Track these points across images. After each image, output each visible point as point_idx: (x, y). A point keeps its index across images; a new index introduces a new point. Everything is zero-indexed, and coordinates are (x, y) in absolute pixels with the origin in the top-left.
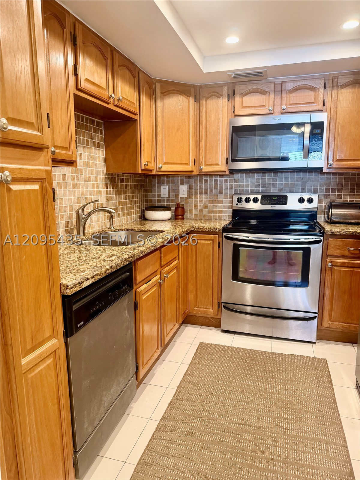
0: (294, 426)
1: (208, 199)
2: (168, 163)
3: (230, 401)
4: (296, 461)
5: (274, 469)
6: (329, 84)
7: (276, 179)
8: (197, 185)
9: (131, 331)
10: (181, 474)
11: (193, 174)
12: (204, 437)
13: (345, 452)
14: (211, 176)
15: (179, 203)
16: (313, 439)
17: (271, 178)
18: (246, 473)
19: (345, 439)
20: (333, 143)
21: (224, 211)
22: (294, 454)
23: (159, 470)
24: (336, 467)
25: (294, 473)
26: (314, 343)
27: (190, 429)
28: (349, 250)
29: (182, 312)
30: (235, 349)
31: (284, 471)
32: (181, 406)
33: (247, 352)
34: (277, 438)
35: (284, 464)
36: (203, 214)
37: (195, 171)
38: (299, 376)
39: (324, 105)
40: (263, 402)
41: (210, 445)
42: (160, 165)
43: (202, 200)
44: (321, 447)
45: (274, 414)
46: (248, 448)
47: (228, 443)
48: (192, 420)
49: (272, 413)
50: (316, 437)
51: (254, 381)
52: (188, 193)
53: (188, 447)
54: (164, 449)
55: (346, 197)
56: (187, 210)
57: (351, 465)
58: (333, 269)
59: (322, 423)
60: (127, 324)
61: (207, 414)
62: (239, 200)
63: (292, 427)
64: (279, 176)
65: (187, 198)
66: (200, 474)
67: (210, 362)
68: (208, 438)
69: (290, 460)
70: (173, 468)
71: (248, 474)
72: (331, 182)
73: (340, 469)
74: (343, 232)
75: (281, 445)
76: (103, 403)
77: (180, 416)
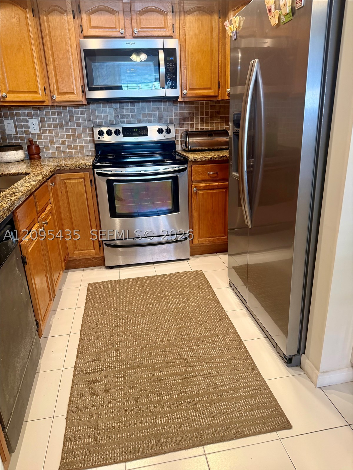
0: (195, 331)
1: (65, 134)
2: (13, 91)
3: (136, 327)
4: (206, 357)
5: (191, 369)
6: (176, 9)
7: (134, 109)
8: (50, 118)
9: (25, 288)
10: (114, 405)
11: (45, 105)
12: (123, 366)
13: (237, 338)
14: (65, 107)
15: (32, 140)
16: (212, 336)
17: (129, 109)
18: (170, 381)
19: (234, 327)
20: (185, 71)
21: (86, 146)
22: (203, 352)
23: (92, 409)
24: (235, 351)
25: (207, 367)
26: (188, 259)
27: (108, 364)
28: (209, 174)
29: (63, 259)
30: (125, 281)
31: (199, 368)
32: (90, 346)
33: (136, 280)
34: (185, 344)
35: (198, 363)
36: (62, 151)
37: (47, 101)
38: (185, 289)
39: (173, 31)
40: (164, 318)
41: (131, 371)
42: (4, 94)
43: (58, 136)
44: (220, 339)
45: (176, 326)
46: (165, 361)
47: (147, 363)
48: (107, 355)
49: (174, 326)
50: (214, 333)
51: (151, 303)
52: (40, 128)
53: (112, 380)
54: (89, 389)
55: (198, 125)
56: (42, 147)
57: (244, 346)
58: (197, 193)
59: (215, 321)
60: (20, 282)
61: (119, 345)
62: (101, 133)
63: (194, 332)
64: (137, 106)
65: (40, 133)
66: (132, 398)
67: (105, 298)
68: (127, 366)
69: (201, 358)
70: (105, 403)
71: (172, 382)
72: (184, 111)
73: (238, 351)
74: (203, 158)
75: (190, 349)
76: (17, 369)
77: (93, 356)
